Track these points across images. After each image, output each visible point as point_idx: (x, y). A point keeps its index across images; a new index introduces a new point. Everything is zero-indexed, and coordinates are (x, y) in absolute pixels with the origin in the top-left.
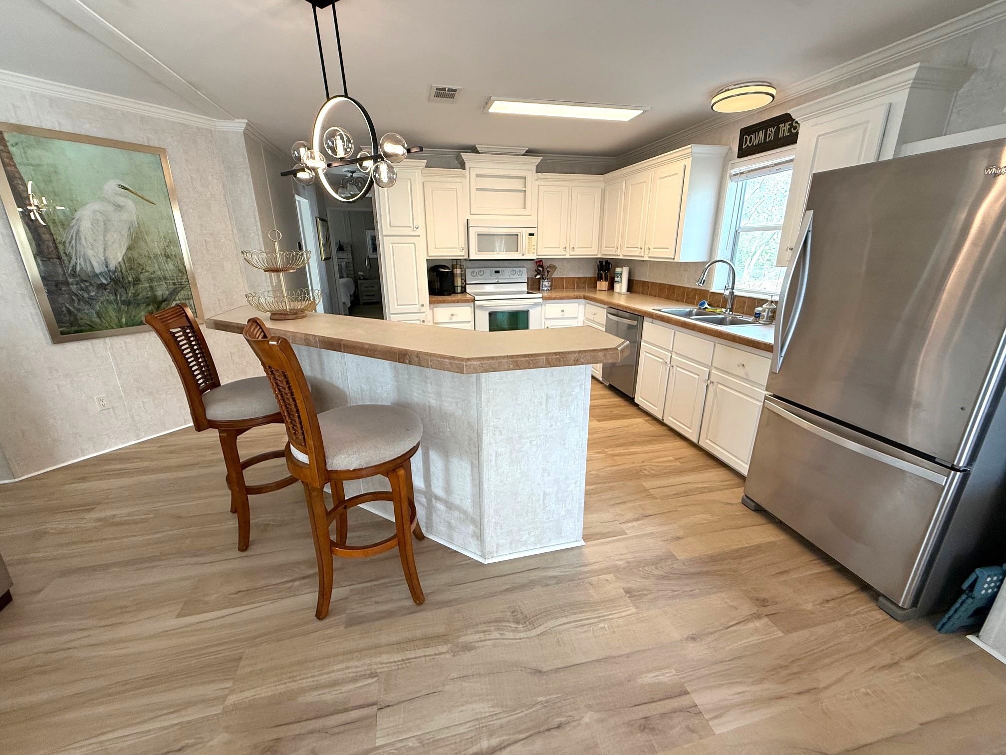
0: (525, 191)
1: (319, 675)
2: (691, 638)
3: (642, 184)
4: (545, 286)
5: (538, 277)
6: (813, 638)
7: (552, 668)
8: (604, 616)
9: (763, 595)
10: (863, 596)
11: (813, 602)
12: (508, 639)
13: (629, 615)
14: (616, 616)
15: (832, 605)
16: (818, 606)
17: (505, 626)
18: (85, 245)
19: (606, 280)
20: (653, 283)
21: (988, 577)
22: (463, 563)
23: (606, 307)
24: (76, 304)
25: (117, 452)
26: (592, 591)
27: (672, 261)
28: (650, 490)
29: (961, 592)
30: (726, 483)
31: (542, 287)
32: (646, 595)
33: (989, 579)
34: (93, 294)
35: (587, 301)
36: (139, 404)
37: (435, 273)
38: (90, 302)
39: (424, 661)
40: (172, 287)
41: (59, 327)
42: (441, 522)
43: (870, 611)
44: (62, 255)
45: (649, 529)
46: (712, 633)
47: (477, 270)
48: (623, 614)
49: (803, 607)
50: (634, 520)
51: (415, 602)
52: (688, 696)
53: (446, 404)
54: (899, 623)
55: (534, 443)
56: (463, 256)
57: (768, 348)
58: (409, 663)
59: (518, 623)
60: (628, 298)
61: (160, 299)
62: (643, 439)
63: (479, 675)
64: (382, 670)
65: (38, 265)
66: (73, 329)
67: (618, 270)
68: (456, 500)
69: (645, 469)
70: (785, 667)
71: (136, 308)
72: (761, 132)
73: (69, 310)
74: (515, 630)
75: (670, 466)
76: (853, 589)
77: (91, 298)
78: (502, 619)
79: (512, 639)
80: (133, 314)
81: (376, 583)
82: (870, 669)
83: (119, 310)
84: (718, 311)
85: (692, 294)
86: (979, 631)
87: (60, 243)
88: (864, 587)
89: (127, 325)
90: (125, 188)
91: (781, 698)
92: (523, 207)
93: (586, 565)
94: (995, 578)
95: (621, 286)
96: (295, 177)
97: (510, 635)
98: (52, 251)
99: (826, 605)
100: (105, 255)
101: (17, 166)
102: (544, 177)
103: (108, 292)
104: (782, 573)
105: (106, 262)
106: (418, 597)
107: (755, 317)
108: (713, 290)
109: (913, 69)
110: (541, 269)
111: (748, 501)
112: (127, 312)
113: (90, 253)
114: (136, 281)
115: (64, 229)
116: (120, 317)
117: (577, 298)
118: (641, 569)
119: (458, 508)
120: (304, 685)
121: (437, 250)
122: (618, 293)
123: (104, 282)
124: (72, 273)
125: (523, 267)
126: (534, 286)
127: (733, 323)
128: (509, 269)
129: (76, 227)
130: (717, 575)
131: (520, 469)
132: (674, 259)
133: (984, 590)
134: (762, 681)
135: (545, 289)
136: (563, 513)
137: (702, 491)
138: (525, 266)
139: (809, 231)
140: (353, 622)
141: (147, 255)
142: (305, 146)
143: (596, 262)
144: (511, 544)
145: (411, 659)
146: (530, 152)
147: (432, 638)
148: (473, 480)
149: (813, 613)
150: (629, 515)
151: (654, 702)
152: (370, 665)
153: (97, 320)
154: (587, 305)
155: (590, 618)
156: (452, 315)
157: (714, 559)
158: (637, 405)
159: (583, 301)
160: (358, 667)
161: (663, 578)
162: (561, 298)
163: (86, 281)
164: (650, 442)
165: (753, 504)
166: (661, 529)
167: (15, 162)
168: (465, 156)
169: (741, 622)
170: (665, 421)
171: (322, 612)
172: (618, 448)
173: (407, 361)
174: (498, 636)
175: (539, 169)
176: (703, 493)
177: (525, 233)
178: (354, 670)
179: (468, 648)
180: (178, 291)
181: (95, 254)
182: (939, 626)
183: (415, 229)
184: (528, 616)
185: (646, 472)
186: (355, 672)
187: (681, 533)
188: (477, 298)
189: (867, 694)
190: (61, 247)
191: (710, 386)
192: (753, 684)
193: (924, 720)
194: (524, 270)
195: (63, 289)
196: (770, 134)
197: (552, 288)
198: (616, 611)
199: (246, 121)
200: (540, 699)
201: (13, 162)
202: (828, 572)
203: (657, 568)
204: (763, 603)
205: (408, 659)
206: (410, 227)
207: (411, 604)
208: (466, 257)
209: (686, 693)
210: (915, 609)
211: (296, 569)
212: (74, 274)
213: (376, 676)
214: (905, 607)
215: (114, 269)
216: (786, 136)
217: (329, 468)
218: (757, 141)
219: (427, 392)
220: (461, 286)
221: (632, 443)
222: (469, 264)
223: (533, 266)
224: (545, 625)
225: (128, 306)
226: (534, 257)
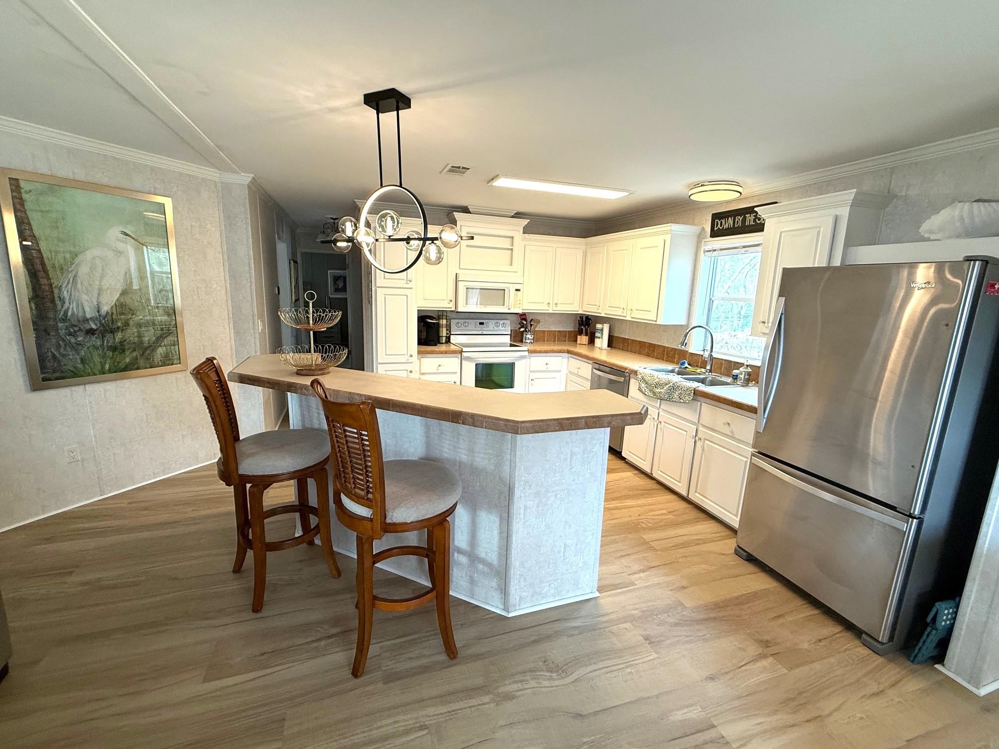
0: (512, 249)
1: (368, 731)
2: (709, 678)
3: (624, 252)
4: (529, 339)
5: (522, 329)
6: (813, 673)
7: (592, 711)
8: (629, 662)
9: (766, 637)
10: (848, 635)
11: (808, 642)
12: (545, 687)
13: (652, 660)
14: (641, 661)
15: (824, 643)
16: (813, 645)
17: (540, 675)
18: (80, 289)
19: (586, 335)
20: (633, 341)
21: (946, 609)
22: (486, 617)
23: (591, 362)
24: (62, 350)
25: (81, 509)
26: (614, 639)
27: (654, 323)
28: (651, 543)
29: (927, 625)
30: (718, 535)
31: (526, 339)
32: (664, 641)
33: (946, 612)
34: (80, 339)
35: (570, 355)
36: (110, 455)
37: (422, 324)
38: (76, 347)
39: (470, 712)
40: (159, 333)
41: (42, 373)
42: (462, 577)
43: (856, 647)
44: (56, 298)
45: (657, 580)
46: (727, 673)
47: (462, 321)
48: (646, 659)
49: (800, 647)
50: (641, 572)
51: (448, 655)
52: (716, 728)
53: (477, 459)
54: (879, 657)
55: (559, 496)
56: (451, 308)
57: (752, 410)
58: (456, 714)
59: (551, 672)
60: (608, 353)
61: (146, 345)
62: (635, 492)
63: (525, 721)
64: (431, 722)
65: (31, 309)
66: (57, 375)
67: (599, 326)
68: (482, 552)
69: (643, 523)
70: (792, 699)
71: (121, 353)
72: (730, 218)
73: (54, 356)
74: (551, 679)
75: (666, 519)
76: (838, 629)
77: (79, 344)
78: (535, 669)
79: (549, 687)
80: (118, 360)
81: (404, 639)
82: (862, 697)
83: (104, 356)
84: (698, 371)
85: (672, 353)
86: (943, 660)
87: (56, 287)
88: (849, 626)
89: (110, 371)
90: (127, 235)
91: (794, 726)
92: (509, 263)
93: (604, 615)
94: (951, 611)
95: (602, 342)
96: (335, 245)
97: (546, 683)
98: (47, 295)
99: (820, 644)
100: (98, 299)
101: (27, 212)
102: (530, 237)
103: (96, 338)
104: (779, 617)
105: (99, 307)
106: (451, 650)
107: (733, 378)
108: (691, 351)
109: (851, 193)
110: (525, 323)
111: (740, 550)
112: (112, 358)
113: (84, 298)
114: (125, 326)
115: (62, 273)
116: (103, 363)
117: (560, 352)
118: (655, 617)
119: (483, 561)
120: (356, 741)
121: (426, 301)
122: (599, 348)
123: (94, 327)
124: (63, 317)
125: (507, 320)
126: (517, 338)
127: (713, 383)
128: (493, 322)
129: (74, 273)
130: (723, 620)
131: (545, 522)
132: (656, 321)
133: (943, 622)
134: (775, 712)
135: (528, 341)
136: (581, 565)
137: (697, 543)
138: (509, 318)
139: (782, 314)
140: (391, 678)
141: (139, 300)
142: (351, 221)
143: (576, 318)
144: (532, 596)
145: (457, 710)
146: (518, 215)
147: (474, 689)
148: (501, 533)
149: (809, 651)
150: (636, 567)
151: (688, 736)
152: (417, 718)
153: (80, 366)
154: (570, 358)
155: (619, 664)
156: (440, 366)
157: (718, 606)
158: (624, 459)
159: (566, 355)
160: (407, 720)
161: (676, 624)
162: (546, 352)
163: (76, 326)
164: (642, 495)
165: (745, 554)
166: (668, 579)
167: (26, 208)
168: (457, 215)
169: (751, 662)
170: (655, 475)
171: (357, 671)
172: (613, 502)
173: (461, 422)
174: (536, 685)
175: (526, 231)
176: (698, 544)
177: (513, 288)
178: (403, 724)
179: (509, 697)
180: (165, 336)
181: (89, 299)
182: (912, 658)
183: (408, 282)
184: (560, 665)
185: (643, 525)
186: (405, 726)
187: (685, 583)
188: (465, 349)
189: (862, 718)
190: (56, 291)
191: (698, 443)
192: (769, 715)
193: (910, 737)
194: (508, 322)
195: (52, 334)
196: (738, 222)
197: (536, 340)
198: (640, 657)
199: (253, 175)
200: (586, 740)
201: (24, 208)
202: (818, 614)
203: (669, 616)
204: (766, 644)
205: (454, 711)
206: (404, 279)
207: (444, 658)
208: (453, 309)
209: (714, 726)
210: (892, 643)
211: (318, 629)
212: (65, 319)
213: (426, 729)
214: (884, 641)
215: (105, 313)
216: (752, 225)
217: (388, 521)
218: (727, 225)
219: (459, 448)
220: (446, 337)
221: (627, 497)
222: (454, 315)
223: (517, 319)
224: (577, 672)
225: (113, 352)
226: (520, 311)
